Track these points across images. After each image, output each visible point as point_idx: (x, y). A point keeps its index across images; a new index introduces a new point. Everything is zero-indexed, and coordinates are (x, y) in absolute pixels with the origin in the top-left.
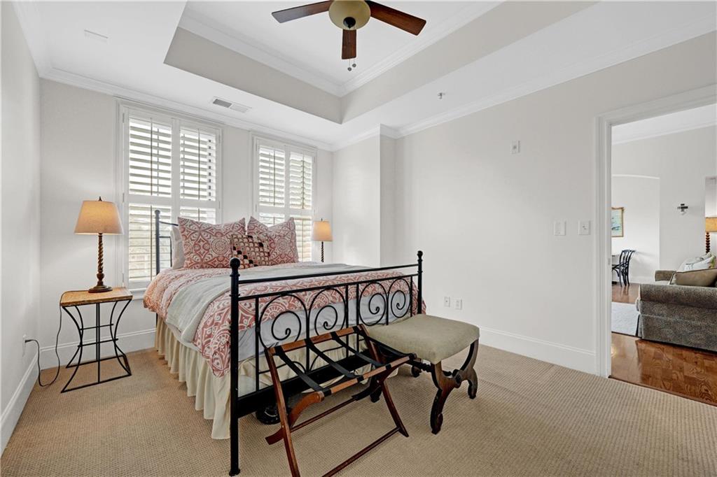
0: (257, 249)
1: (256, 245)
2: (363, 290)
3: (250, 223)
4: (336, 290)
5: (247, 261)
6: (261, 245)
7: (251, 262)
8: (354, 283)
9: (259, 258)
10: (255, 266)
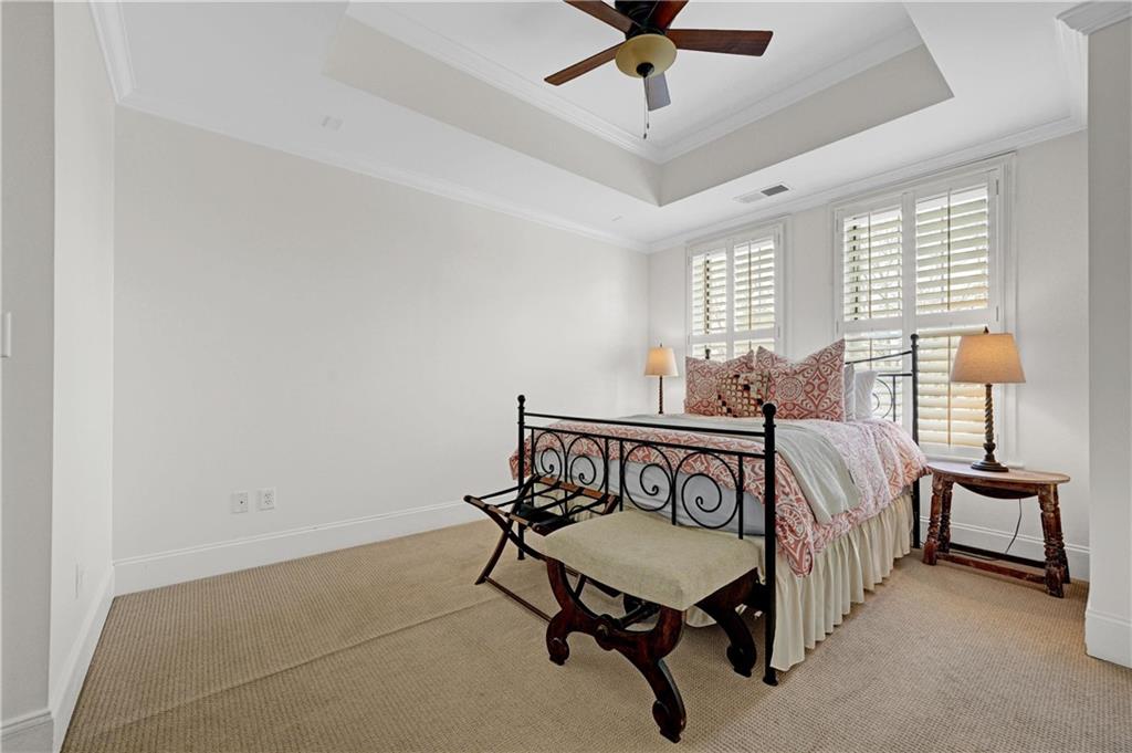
0: (739, 394)
1: (740, 388)
2: (631, 451)
3: (758, 353)
4: (596, 442)
5: (725, 409)
6: (747, 388)
7: (729, 410)
8: (617, 439)
9: (740, 406)
10: (735, 416)
